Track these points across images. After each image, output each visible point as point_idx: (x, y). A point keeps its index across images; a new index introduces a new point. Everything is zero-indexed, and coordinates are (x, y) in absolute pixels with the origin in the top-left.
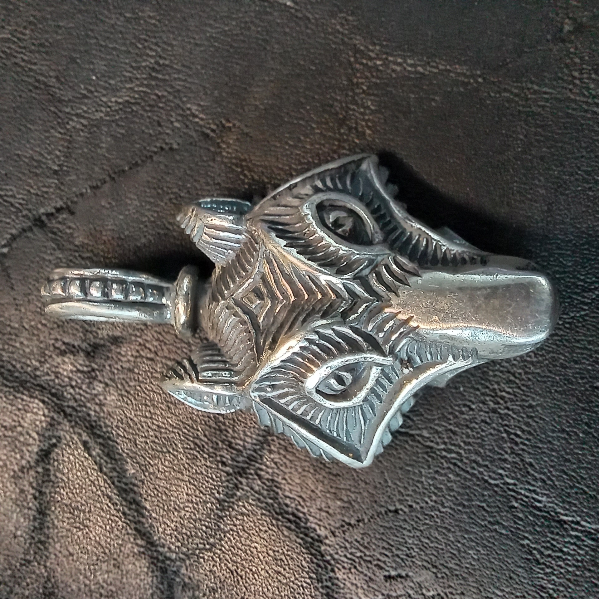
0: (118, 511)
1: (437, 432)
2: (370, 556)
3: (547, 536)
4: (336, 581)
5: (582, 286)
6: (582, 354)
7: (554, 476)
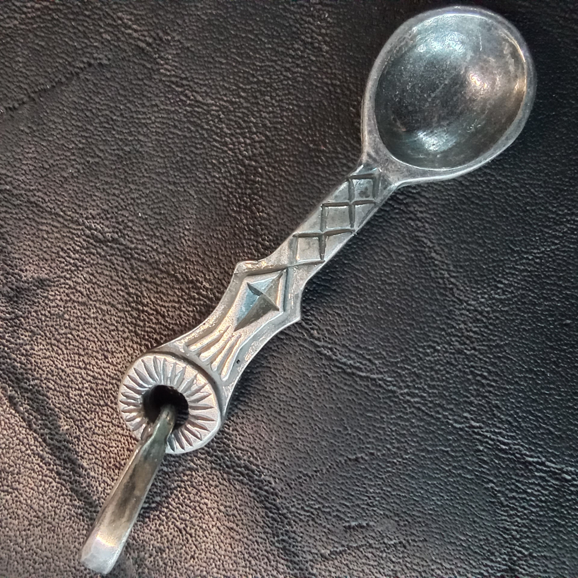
0: (51, 471)
1: (400, 375)
2: (329, 507)
3: (513, 479)
4: (293, 535)
5: (554, 218)
6: (552, 290)
7: (520, 417)
